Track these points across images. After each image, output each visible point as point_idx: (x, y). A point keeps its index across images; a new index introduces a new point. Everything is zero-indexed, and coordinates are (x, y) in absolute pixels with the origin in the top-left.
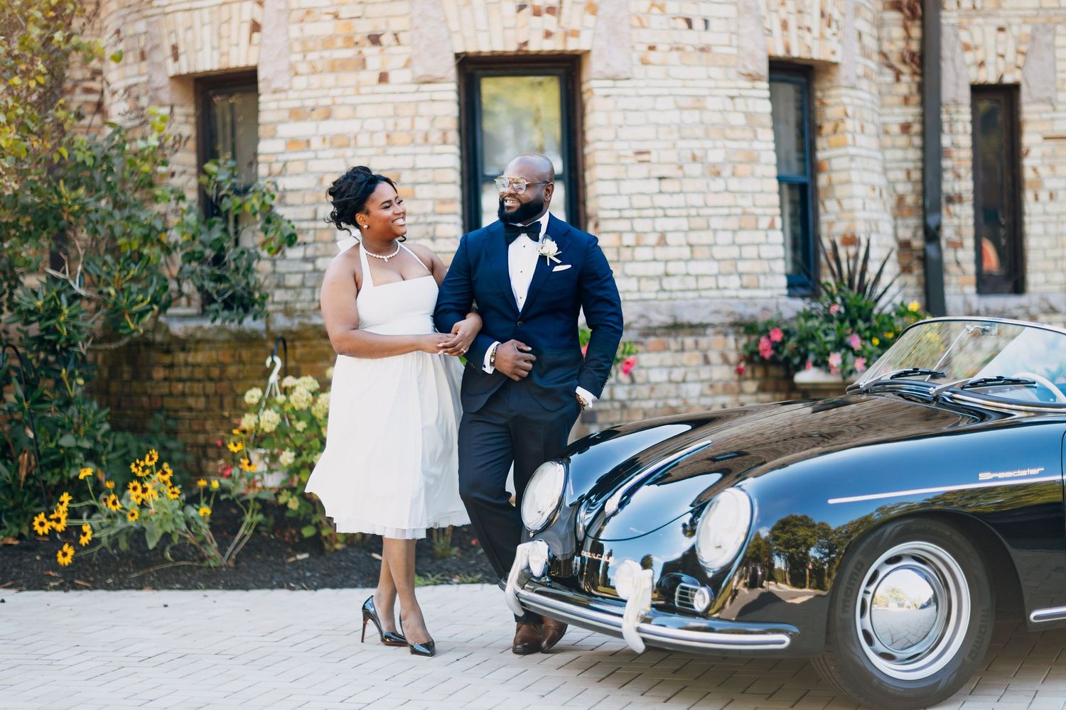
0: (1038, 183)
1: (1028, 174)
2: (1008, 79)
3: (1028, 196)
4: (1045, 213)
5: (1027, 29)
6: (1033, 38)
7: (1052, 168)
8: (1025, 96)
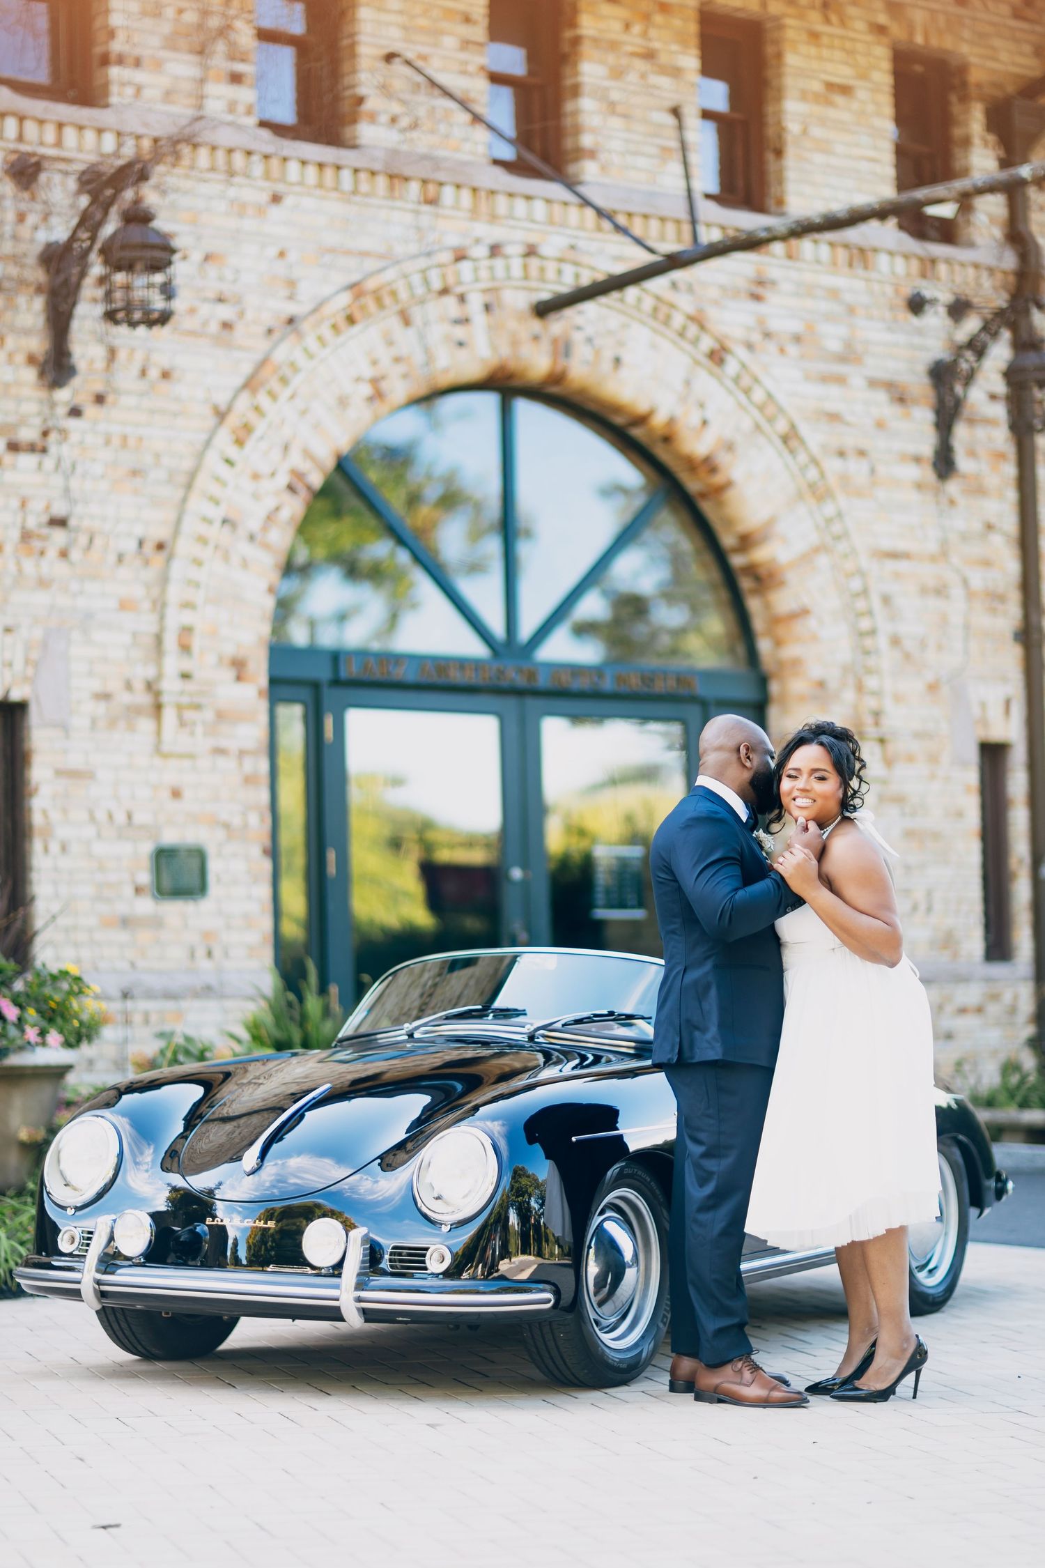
0: (48, 832)
1: (37, 819)
2: (15, 696)
3: (37, 846)
4: (56, 869)
5: (38, 634)
6: (45, 645)
7: (65, 811)
8: (34, 717)
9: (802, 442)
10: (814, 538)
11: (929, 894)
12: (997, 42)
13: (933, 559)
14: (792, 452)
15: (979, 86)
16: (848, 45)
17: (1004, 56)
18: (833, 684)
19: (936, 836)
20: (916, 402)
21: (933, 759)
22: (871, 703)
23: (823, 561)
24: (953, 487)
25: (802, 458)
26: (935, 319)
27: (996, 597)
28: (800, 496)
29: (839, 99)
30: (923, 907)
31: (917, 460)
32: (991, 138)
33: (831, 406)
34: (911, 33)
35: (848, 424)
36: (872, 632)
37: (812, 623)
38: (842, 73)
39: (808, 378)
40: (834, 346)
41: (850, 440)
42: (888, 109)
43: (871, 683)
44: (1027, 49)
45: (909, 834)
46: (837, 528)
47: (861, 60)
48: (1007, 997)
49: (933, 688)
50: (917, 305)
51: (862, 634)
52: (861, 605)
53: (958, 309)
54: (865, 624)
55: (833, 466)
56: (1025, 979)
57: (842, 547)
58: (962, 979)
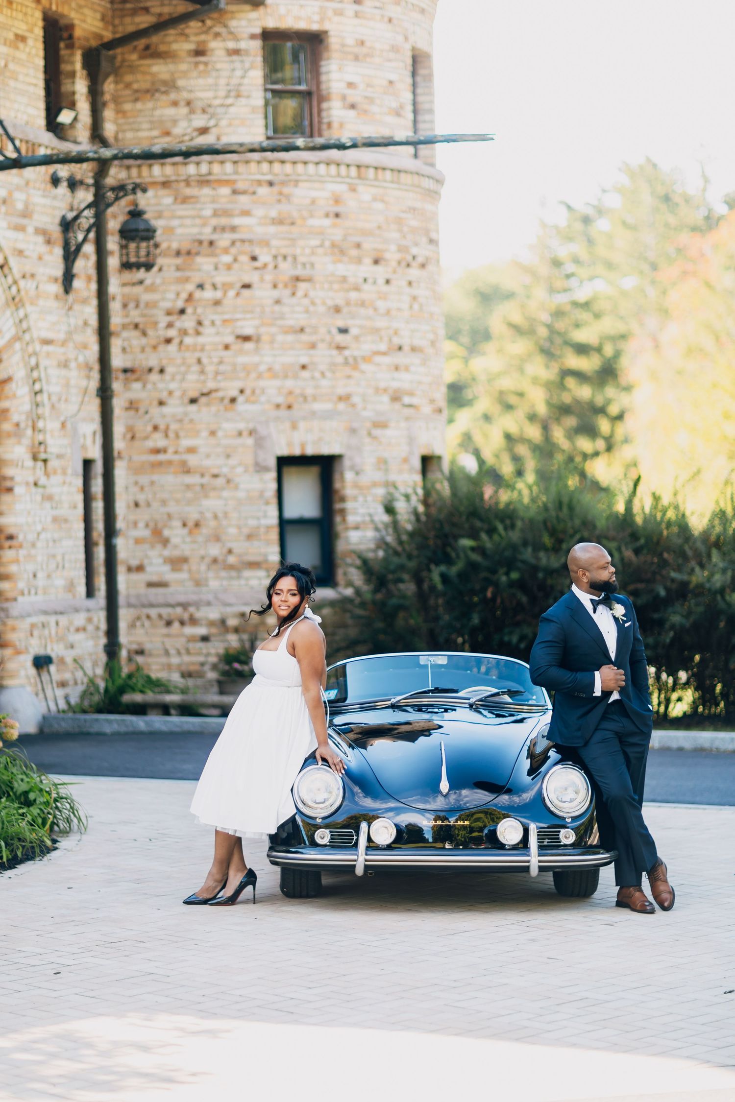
9: (10, 269)
10: (13, 331)
11: (63, 558)
12: (86, 11)
13: (64, 343)
14: (5, 277)
15: (79, 39)
16: (24, 9)
17: (89, 20)
18: (22, 425)
19: (66, 521)
20: (54, 243)
21: (64, 473)
22: (40, 437)
23: (17, 346)
24: (71, 297)
25: (10, 280)
26: (63, 189)
27: (91, 369)
28: (7, 304)
29: (21, 45)
30: (60, 566)
31: (56, 280)
32: (85, 72)
33: (21, 246)
34: (51, 4)
35: (26, 257)
36: (41, 391)
37: (13, 386)
38: (21, 28)
39: (9, 228)
40: (20, 206)
41: (28, 269)
42: (41, 53)
43: (40, 424)
44: (98, 16)
45: (55, 520)
46: (25, 325)
47: (30, 19)
48: (95, 620)
49: (63, 425)
50: (55, 181)
51: (36, 393)
52: (35, 374)
53: (73, 184)
54: (37, 387)
55: (22, 283)
56: (102, 609)
57: (27, 337)
58: (77, 610)
